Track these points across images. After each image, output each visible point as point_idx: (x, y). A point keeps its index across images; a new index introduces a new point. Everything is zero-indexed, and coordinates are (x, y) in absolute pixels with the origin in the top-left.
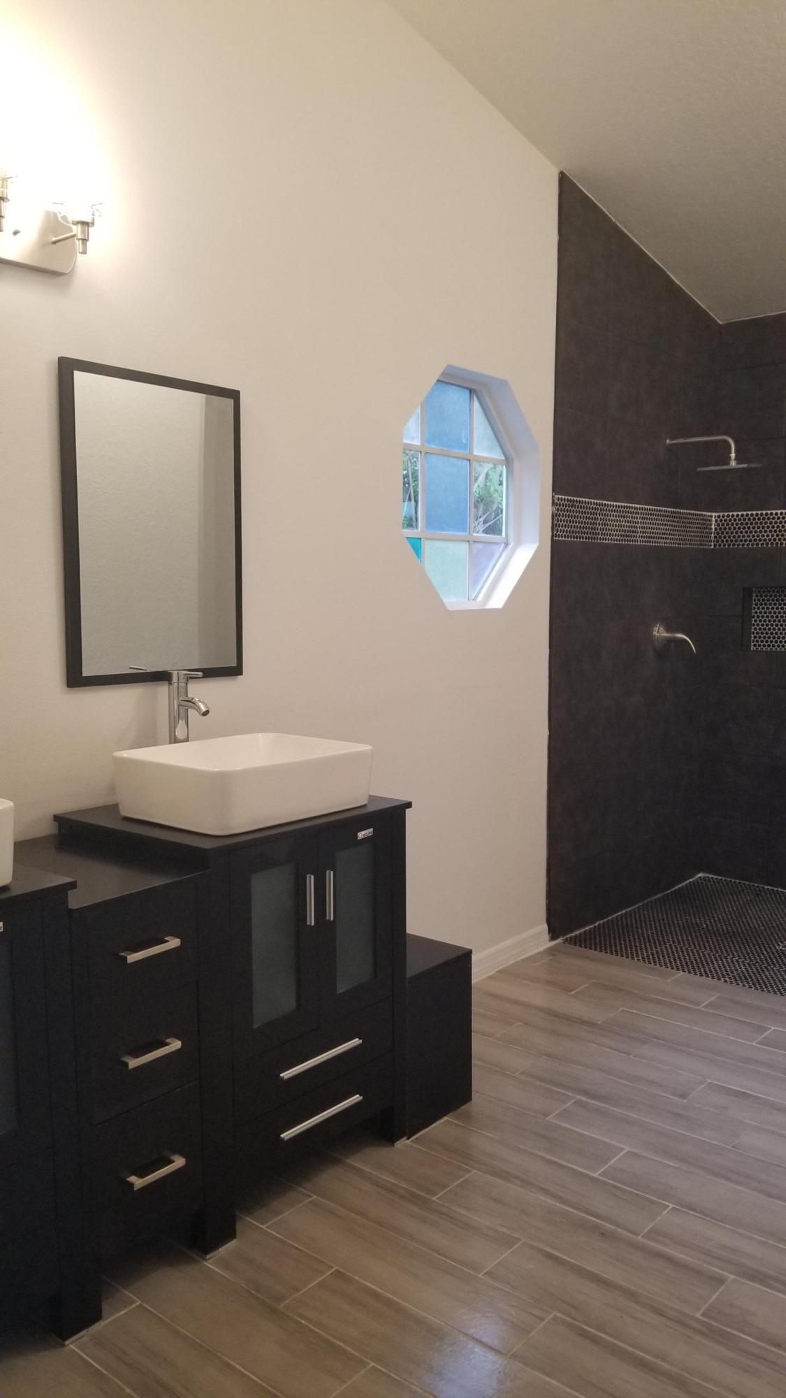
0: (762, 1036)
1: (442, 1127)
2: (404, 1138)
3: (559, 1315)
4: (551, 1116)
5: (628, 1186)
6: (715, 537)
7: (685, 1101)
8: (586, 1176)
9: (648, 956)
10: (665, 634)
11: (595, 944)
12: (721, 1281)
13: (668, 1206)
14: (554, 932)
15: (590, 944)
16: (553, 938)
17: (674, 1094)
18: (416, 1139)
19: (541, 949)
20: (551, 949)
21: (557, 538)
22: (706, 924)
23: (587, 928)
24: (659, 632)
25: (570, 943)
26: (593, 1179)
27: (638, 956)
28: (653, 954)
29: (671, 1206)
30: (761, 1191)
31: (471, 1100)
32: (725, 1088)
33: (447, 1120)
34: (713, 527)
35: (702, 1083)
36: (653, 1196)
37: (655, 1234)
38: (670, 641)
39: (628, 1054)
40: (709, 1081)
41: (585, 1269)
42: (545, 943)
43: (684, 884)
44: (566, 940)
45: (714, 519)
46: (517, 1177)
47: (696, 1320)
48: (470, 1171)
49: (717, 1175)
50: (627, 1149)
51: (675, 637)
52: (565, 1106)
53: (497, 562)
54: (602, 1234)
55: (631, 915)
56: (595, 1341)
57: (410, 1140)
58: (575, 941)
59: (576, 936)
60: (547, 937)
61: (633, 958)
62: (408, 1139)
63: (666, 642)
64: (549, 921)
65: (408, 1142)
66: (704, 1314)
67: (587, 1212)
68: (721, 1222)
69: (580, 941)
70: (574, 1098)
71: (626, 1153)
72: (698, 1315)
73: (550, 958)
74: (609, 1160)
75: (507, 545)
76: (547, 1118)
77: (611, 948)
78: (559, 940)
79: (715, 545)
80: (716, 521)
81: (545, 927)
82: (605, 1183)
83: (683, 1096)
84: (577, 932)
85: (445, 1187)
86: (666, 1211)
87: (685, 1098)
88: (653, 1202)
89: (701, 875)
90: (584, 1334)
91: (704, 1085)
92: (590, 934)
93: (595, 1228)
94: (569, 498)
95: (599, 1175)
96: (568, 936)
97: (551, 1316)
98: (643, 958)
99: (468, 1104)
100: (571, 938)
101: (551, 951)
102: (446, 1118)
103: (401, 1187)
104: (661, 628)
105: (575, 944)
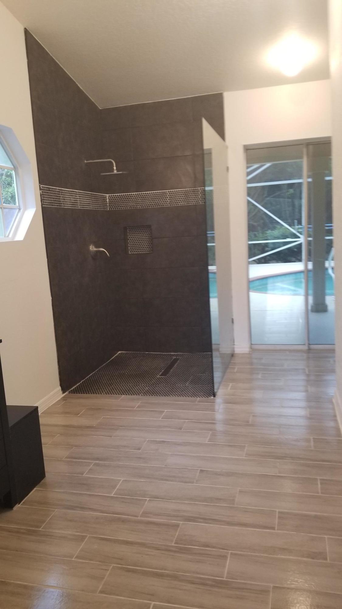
0: (163, 415)
1: (35, 494)
2: (17, 505)
3: (115, 565)
4: (85, 474)
5: (127, 496)
6: (109, 205)
7: (140, 451)
8: (108, 497)
9: (107, 391)
10: (95, 249)
11: (83, 391)
12: (178, 526)
13: (147, 500)
14: (64, 390)
15: (81, 391)
16: (64, 393)
17: (135, 449)
18: (24, 503)
19: (59, 398)
20: (63, 397)
21: (44, 206)
22: (127, 373)
23: (78, 385)
24: (92, 248)
25: (72, 393)
26: (112, 497)
27: (103, 392)
28: (109, 390)
29: (148, 499)
30: (182, 482)
31: (45, 476)
32: (154, 441)
33: (36, 490)
34: (108, 201)
35: (145, 442)
36: (139, 497)
37: (145, 514)
38: (97, 252)
39: (111, 437)
40: (147, 440)
41: (120, 540)
42: (61, 395)
43: (113, 357)
44: (70, 392)
45: (107, 197)
46: (78, 507)
47: (172, 546)
48: (54, 511)
49: (162, 480)
50: (122, 479)
51: (99, 250)
52: (89, 468)
53: (16, 218)
54: (123, 521)
55: (95, 375)
56: (134, 571)
57: (20, 504)
58: (74, 392)
59: (73, 389)
60: (61, 392)
61: (101, 394)
62: (19, 504)
63: (96, 253)
64: (61, 385)
65: (19, 505)
66: (175, 543)
67: (113, 514)
68: (170, 500)
69: (76, 391)
70: (92, 463)
71: (122, 481)
72: (173, 545)
73: (64, 402)
74: (116, 486)
75: (20, 209)
76: (83, 476)
77: (91, 391)
78: (67, 393)
79: (109, 209)
80: (109, 198)
81: (60, 388)
82: (117, 497)
83: (139, 449)
84: (74, 387)
85: (45, 522)
86: (147, 502)
87: (140, 450)
88: (139, 500)
89: (119, 352)
90: (129, 570)
91: (146, 442)
92: (79, 387)
93: (119, 519)
94: (47, 186)
95: (113, 495)
96: (70, 390)
97: (111, 567)
98: (105, 393)
99: (44, 479)
100: (71, 390)
101: (64, 399)
102: (35, 489)
103: (22, 529)
104: (93, 247)
105: (74, 393)
